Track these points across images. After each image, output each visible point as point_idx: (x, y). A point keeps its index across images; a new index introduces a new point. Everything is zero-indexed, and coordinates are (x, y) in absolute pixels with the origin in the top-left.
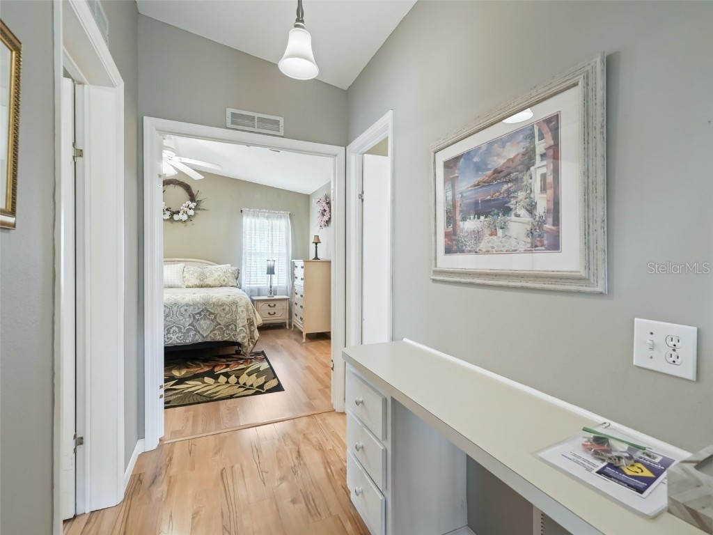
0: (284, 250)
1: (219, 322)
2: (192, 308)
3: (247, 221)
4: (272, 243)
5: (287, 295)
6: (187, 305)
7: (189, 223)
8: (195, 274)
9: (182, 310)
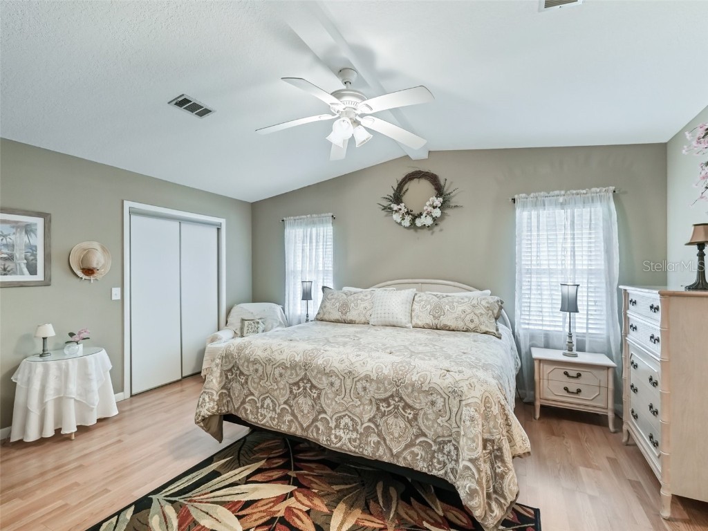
0: (600, 264)
1: (423, 428)
2: (374, 385)
3: (523, 216)
4: (573, 251)
5: (610, 356)
6: (367, 378)
7: (436, 229)
8: (428, 307)
9: (359, 386)
